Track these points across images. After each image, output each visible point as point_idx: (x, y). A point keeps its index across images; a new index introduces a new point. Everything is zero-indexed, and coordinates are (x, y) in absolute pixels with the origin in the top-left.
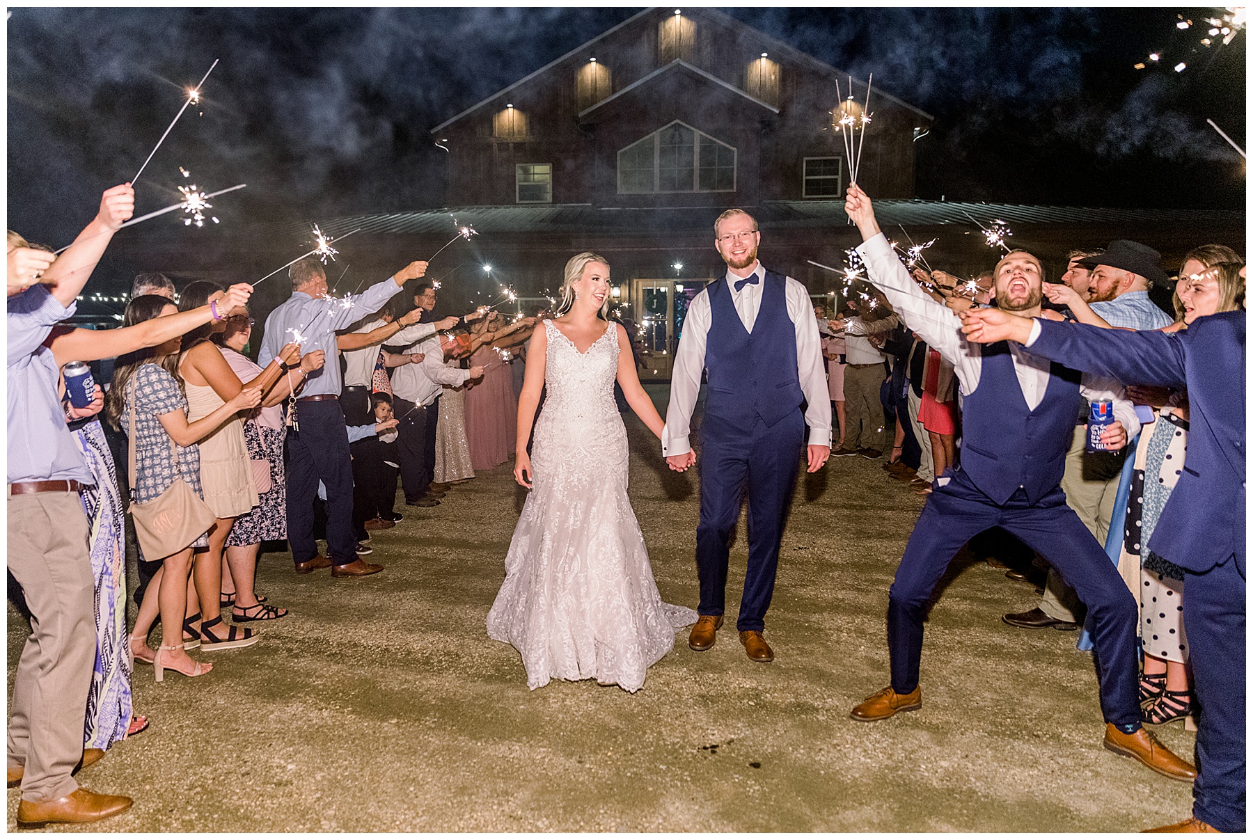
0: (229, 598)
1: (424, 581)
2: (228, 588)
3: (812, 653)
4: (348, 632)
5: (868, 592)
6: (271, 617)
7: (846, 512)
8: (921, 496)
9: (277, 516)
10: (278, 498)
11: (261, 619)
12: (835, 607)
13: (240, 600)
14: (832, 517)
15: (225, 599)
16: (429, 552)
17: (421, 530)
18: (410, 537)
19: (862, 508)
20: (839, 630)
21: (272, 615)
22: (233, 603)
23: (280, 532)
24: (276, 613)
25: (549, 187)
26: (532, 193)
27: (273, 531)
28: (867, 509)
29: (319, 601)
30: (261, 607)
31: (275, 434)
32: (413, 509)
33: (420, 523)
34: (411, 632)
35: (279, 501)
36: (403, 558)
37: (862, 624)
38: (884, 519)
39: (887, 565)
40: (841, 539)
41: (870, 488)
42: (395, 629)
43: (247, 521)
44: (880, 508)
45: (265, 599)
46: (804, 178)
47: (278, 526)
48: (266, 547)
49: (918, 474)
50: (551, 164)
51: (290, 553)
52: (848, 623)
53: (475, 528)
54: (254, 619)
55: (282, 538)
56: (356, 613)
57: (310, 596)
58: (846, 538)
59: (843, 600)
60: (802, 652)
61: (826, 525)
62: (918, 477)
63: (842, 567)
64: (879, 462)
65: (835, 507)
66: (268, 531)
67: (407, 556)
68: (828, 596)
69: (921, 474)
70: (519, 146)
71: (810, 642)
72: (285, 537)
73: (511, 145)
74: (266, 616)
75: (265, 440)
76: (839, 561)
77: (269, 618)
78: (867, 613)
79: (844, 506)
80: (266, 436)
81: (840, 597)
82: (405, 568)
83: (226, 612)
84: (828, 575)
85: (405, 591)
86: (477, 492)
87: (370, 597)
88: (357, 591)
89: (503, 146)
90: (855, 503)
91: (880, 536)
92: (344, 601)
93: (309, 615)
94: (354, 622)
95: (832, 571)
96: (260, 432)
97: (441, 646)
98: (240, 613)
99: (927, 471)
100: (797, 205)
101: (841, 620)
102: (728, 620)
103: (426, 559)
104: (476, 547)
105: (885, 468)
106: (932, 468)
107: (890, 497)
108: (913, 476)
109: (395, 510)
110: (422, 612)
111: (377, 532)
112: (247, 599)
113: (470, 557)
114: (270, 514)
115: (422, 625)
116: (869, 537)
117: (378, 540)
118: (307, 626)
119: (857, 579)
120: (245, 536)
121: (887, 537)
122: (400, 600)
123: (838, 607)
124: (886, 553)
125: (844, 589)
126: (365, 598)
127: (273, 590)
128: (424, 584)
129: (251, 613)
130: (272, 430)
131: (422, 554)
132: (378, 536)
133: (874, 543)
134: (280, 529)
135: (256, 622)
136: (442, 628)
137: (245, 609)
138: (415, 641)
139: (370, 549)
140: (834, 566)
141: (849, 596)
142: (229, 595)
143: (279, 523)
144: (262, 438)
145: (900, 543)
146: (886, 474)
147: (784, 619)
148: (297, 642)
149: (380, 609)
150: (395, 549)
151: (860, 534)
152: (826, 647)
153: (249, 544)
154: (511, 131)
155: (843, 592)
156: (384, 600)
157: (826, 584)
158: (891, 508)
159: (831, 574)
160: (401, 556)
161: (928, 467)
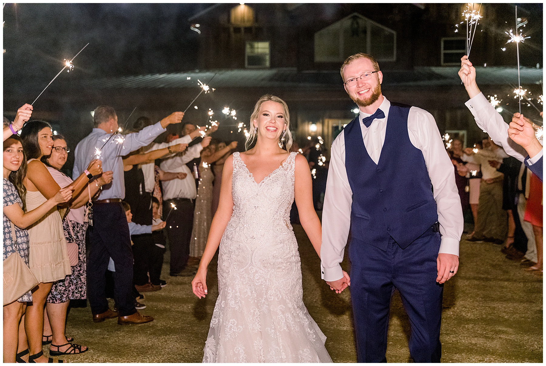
0: (48, 339)
1: (182, 329)
2: (48, 332)
5: (493, 339)
6: (76, 352)
7: (476, 282)
8: (529, 271)
9: (79, 282)
10: (81, 270)
11: (70, 353)
12: (470, 350)
13: (55, 340)
14: (466, 286)
15: (45, 339)
17: (180, 292)
18: (172, 297)
19: (487, 279)
21: (77, 351)
22: (50, 342)
23: (82, 294)
24: (80, 349)
25: (268, 58)
26: (256, 61)
27: (76, 293)
28: (490, 281)
29: (109, 341)
30: (69, 345)
31: (80, 226)
32: (174, 278)
33: (179, 287)
35: (81, 272)
36: (167, 312)
38: (503, 287)
39: (506, 320)
40: (473, 302)
41: (493, 266)
43: (60, 286)
44: (501, 280)
45: (72, 340)
46: (443, 52)
47: (80, 290)
48: (73, 304)
49: (526, 256)
50: (269, 42)
51: (89, 308)
54: (65, 353)
55: (82, 298)
56: (135, 350)
57: (103, 338)
58: (477, 301)
59: (476, 345)
61: (463, 291)
62: (525, 258)
63: (474, 321)
64: (499, 248)
65: (468, 279)
66: (73, 293)
67: (169, 310)
68: (465, 341)
69: (528, 256)
70: (248, 30)
72: (85, 298)
73: (243, 30)
74: (73, 352)
75: (73, 230)
76: (472, 317)
77: (75, 353)
78: (493, 354)
79: (475, 278)
80: (74, 227)
81: (474, 342)
82: (169, 319)
83: (46, 348)
84: (464, 327)
85: (169, 335)
87: (145, 339)
88: (135, 335)
89: (237, 30)
90: (482, 276)
91: (502, 299)
92: (127, 341)
93: (103, 352)
94: (135, 357)
95: (468, 324)
96: (70, 224)
98: (55, 349)
99: (532, 254)
100: (437, 70)
102: (395, 358)
103: (183, 313)
105: (504, 251)
106: (536, 252)
107: (507, 272)
108: (522, 257)
109: (161, 278)
110: (181, 350)
111: (149, 294)
112: (60, 339)
114: (75, 281)
116: (492, 300)
117: (149, 299)
119: (485, 330)
120: (59, 296)
121: (505, 301)
122: (166, 341)
123: (472, 349)
124: (505, 312)
125: (476, 337)
126: (140, 340)
127: (78, 334)
128: (182, 330)
129: (63, 349)
130: (78, 223)
131: (180, 309)
132: (150, 296)
133: (497, 305)
134: (82, 291)
135: (66, 356)
137: (58, 347)
139: (143, 305)
140: (468, 321)
141: (480, 341)
142: (48, 337)
143: (81, 288)
144: (71, 228)
145: (515, 304)
146: (504, 256)
149: (152, 347)
150: (161, 305)
151: (487, 298)
153: (62, 302)
154: (243, 20)
155: (476, 339)
156: (155, 341)
157: (463, 333)
158: (508, 280)
159: (467, 326)
160: (166, 310)
161: (533, 251)
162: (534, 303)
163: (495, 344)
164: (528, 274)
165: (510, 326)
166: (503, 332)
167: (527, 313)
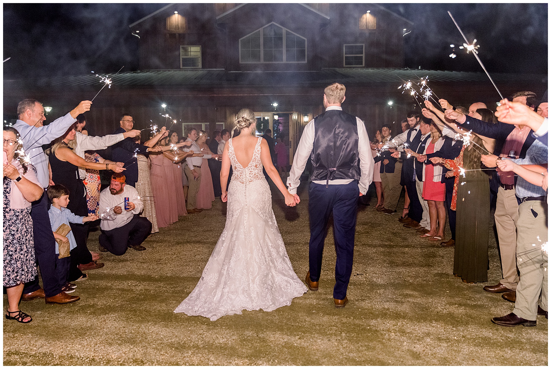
1: (121, 306)
3: (374, 348)
4: (67, 347)
5: (402, 303)
7: (382, 249)
8: (423, 238)
12: (384, 314)
14: (374, 253)
16: (125, 285)
17: (121, 269)
18: (114, 275)
19: (391, 246)
20: (389, 330)
25: (200, 59)
26: (190, 62)
28: (394, 247)
29: (49, 324)
33: (121, 264)
34: (110, 344)
36: (108, 290)
37: (403, 326)
38: (404, 253)
39: (411, 284)
40: (381, 267)
41: (393, 233)
42: (100, 344)
44: (402, 246)
49: (420, 224)
50: (201, 46)
52: (394, 325)
53: (156, 267)
56: (74, 332)
58: (384, 267)
59: (388, 309)
60: (368, 348)
61: (371, 258)
63: (384, 286)
65: (375, 246)
67: (111, 288)
68: (378, 306)
70: (181, 36)
71: (371, 341)
73: (177, 35)
76: (382, 282)
78: (404, 318)
79: (380, 246)
81: (386, 307)
82: (109, 297)
84: (376, 292)
85: (108, 314)
86: (157, 242)
87: (84, 319)
88: (76, 316)
89: (172, 35)
90: (386, 243)
91: (405, 264)
92: (66, 323)
94: (73, 339)
95: (379, 289)
97: (131, 355)
99: (426, 222)
101: (389, 324)
102: (319, 326)
103: (123, 290)
104: (156, 280)
105: (401, 220)
106: (429, 220)
107: (405, 239)
110: (119, 329)
113: (152, 288)
115: (119, 339)
116: (397, 266)
117: (92, 277)
118: (39, 343)
119: (394, 294)
121: (408, 265)
122: (105, 321)
123: (386, 314)
124: (409, 276)
125: (388, 301)
126: (80, 320)
128: (122, 308)
131: (121, 286)
132: (93, 274)
133: (401, 269)
136: (132, 341)
137: (10, 313)
138: (113, 352)
140: (379, 286)
141: (392, 306)
145: (416, 269)
146: (402, 225)
147: (354, 325)
148: (30, 356)
149: (90, 328)
150: (103, 283)
151: (392, 264)
152: (383, 343)
154: (177, 27)
155: (388, 303)
156: (94, 321)
157: (376, 298)
158: (407, 246)
159: (378, 291)
160: (106, 288)
161: (426, 220)
162: (432, 266)
163: (405, 308)
164: (423, 240)
165: (415, 289)
166: (410, 296)
167: (427, 276)
